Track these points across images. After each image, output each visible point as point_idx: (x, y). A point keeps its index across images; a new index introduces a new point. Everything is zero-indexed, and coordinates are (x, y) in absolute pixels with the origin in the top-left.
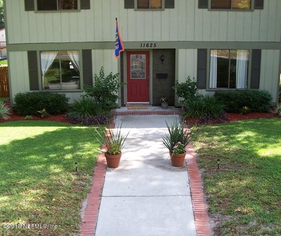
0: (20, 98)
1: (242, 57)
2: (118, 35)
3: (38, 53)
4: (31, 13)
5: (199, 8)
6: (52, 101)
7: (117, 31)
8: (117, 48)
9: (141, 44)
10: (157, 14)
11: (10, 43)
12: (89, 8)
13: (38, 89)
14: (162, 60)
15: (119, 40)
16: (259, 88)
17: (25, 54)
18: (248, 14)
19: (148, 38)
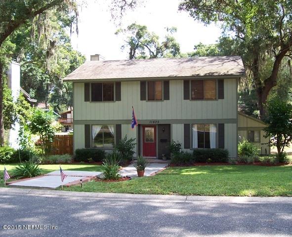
0: (78, 152)
1: (213, 130)
2: (134, 116)
3: (91, 126)
4: (88, 103)
5: (184, 99)
6: (96, 153)
7: (133, 113)
8: (133, 123)
9: (150, 121)
10: (159, 103)
11: (75, 119)
12: (120, 100)
13: (89, 147)
14: (164, 131)
15: (134, 119)
16: (224, 148)
17: (83, 126)
18: (215, 102)
19: (154, 118)
